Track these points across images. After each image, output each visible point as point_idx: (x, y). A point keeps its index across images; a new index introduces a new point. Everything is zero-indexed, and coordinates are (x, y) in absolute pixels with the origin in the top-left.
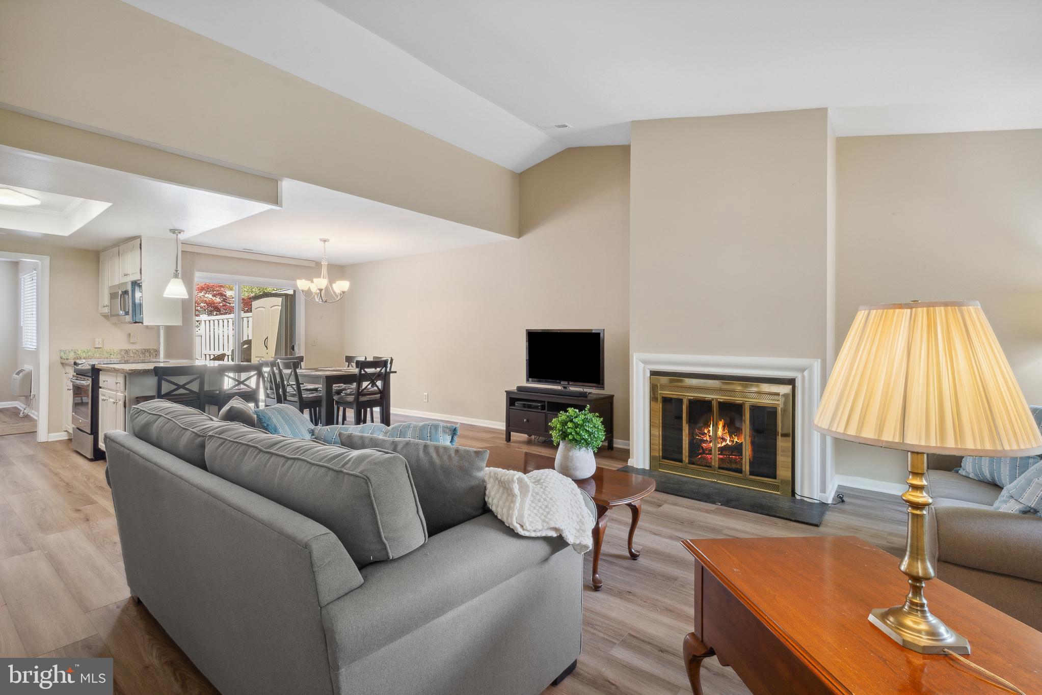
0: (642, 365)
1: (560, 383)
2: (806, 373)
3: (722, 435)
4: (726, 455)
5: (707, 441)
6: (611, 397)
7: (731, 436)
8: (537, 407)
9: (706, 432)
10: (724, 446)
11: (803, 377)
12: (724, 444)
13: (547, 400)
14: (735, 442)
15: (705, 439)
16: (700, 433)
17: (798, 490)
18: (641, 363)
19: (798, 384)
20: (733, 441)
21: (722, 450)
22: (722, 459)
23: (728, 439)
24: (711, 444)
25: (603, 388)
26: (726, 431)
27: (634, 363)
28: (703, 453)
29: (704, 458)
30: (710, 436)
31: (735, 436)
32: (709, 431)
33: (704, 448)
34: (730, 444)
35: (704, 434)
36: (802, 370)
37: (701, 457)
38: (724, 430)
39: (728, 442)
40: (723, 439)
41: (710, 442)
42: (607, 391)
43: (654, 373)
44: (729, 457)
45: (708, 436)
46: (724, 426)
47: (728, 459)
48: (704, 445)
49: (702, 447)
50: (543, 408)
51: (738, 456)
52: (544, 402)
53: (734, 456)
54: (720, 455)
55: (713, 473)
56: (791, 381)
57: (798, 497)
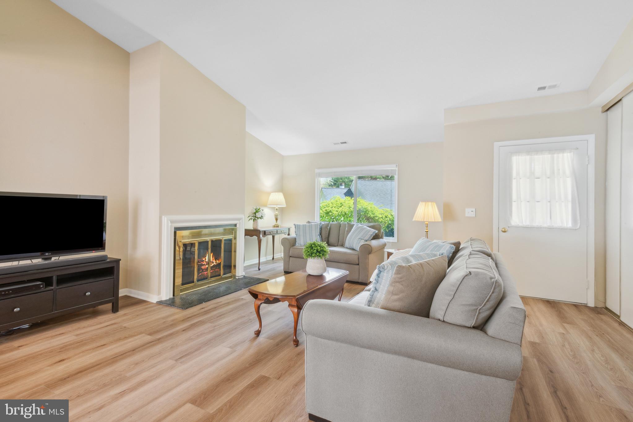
0: (170, 224)
2: (240, 221)
3: (212, 260)
4: (214, 270)
5: (204, 264)
7: (216, 260)
9: (204, 260)
10: (213, 265)
11: (239, 223)
12: (213, 264)
14: (217, 263)
15: (203, 264)
16: (201, 261)
17: (237, 274)
19: (238, 226)
21: (212, 268)
22: (212, 272)
23: (215, 262)
24: (207, 266)
28: (203, 271)
29: (203, 275)
30: (206, 262)
32: (206, 259)
34: (215, 264)
35: (203, 261)
36: (239, 219)
37: (201, 274)
38: (213, 258)
39: (214, 263)
40: (213, 262)
41: (206, 265)
43: (176, 229)
45: (205, 262)
46: (213, 256)
47: (214, 272)
48: (203, 267)
49: (202, 269)
53: (217, 269)
54: (211, 270)
55: (208, 282)
56: (236, 225)
57: (237, 278)
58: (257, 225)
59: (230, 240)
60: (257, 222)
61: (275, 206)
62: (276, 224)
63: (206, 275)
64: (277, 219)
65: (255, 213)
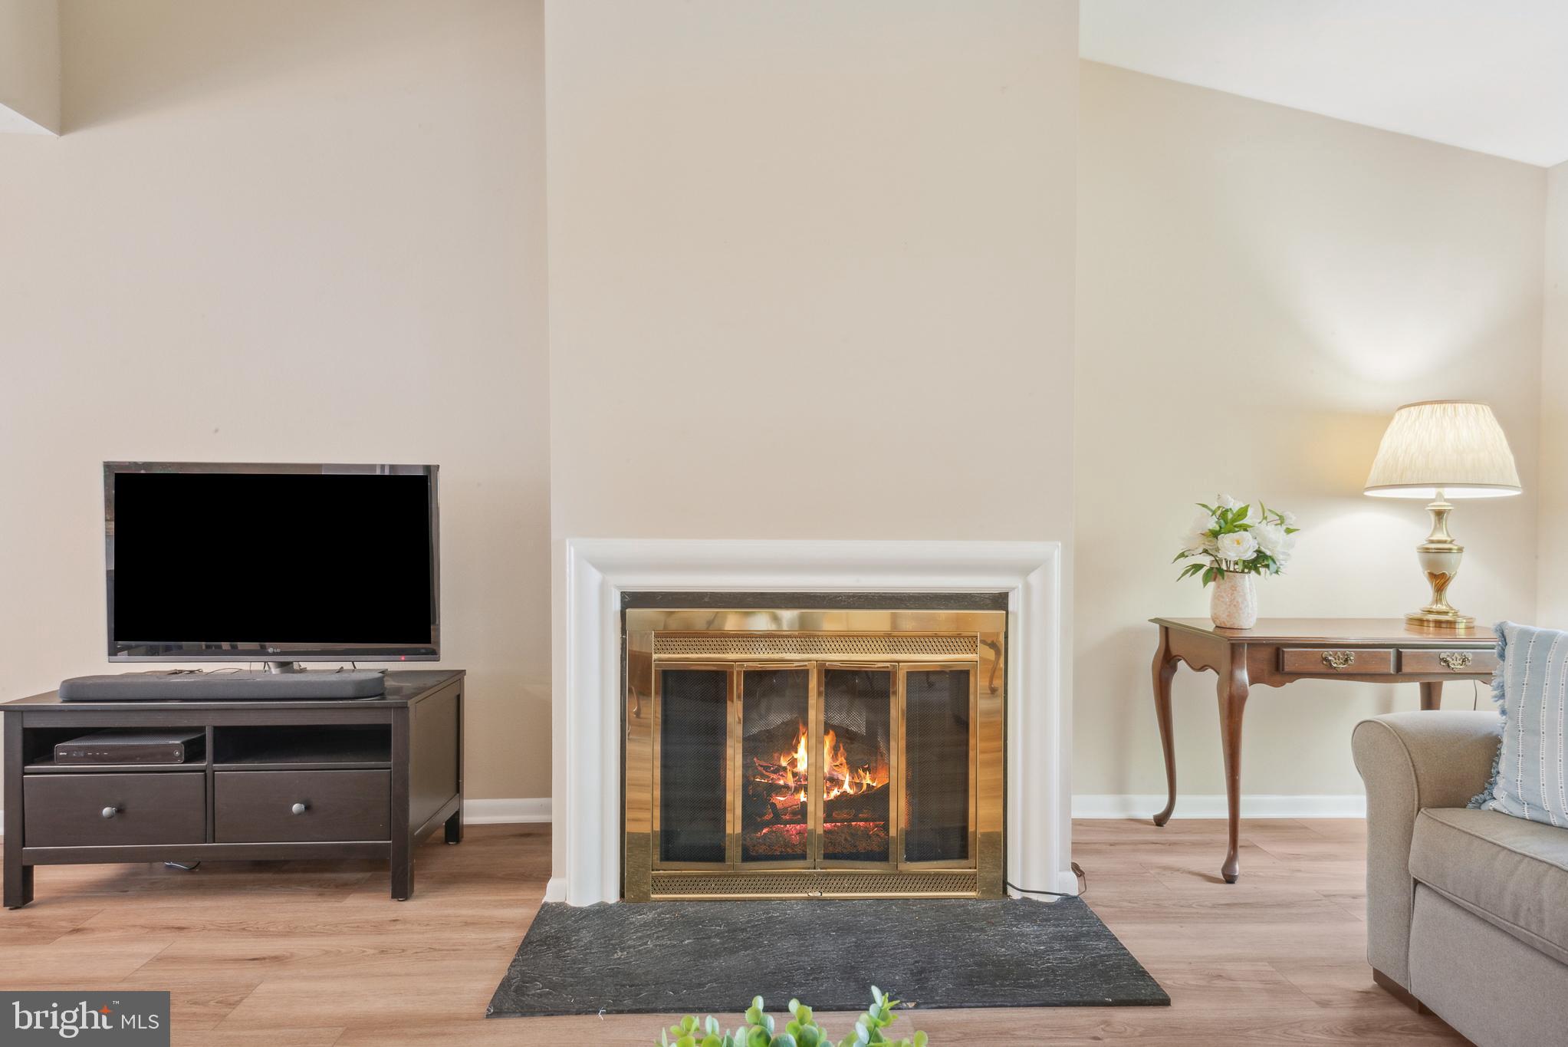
0: (595, 576)
1: (262, 652)
2: (1034, 578)
3: (832, 769)
4: (842, 821)
5: (786, 787)
6: (460, 674)
7: (853, 772)
8: (166, 755)
9: (785, 764)
10: (836, 797)
11: (1028, 588)
12: (836, 792)
13: (210, 722)
14: (865, 787)
15: (781, 782)
16: (766, 768)
17: (1014, 877)
18: (593, 570)
19: (1015, 604)
20: (859, 785)
21: (831, 807)
22: (832, 831)
23: (847, 779)
24: (803, 797)
25: (433, 654)
26: (842, 759)
27: (571, 569)
30: (795, 775)
31: (864, 770)
32: (793, 763)
33: (779, 806)
34: (851, 791)
35: (780, 770)
36: (1024, 570)
37: (770, 832)
38: (835, 757)
39: (846, 787)
40: (835, 782)
41: (797, 790)
42: (446, 662)
43: (633, 600)
44: (849, 826)
45: (790, 775)
46: (835, 749)
47: (846, 830)
48: (780, 799)
49: (774, 805)
50: (194, 751)
51: (874, 820)
52: (202, 729)
53: (866, 820)
54: (825, 822)
55: (810, 875)
56: (999, 601)
57: (1015, 895)
58: (1235, 606)
59: (960, 678)
60: (1234, 588)
61: (1429, 493)
62: (1435, 607)
63: (796, 839)
64: (1440, 581)
65: (1215, 534)
